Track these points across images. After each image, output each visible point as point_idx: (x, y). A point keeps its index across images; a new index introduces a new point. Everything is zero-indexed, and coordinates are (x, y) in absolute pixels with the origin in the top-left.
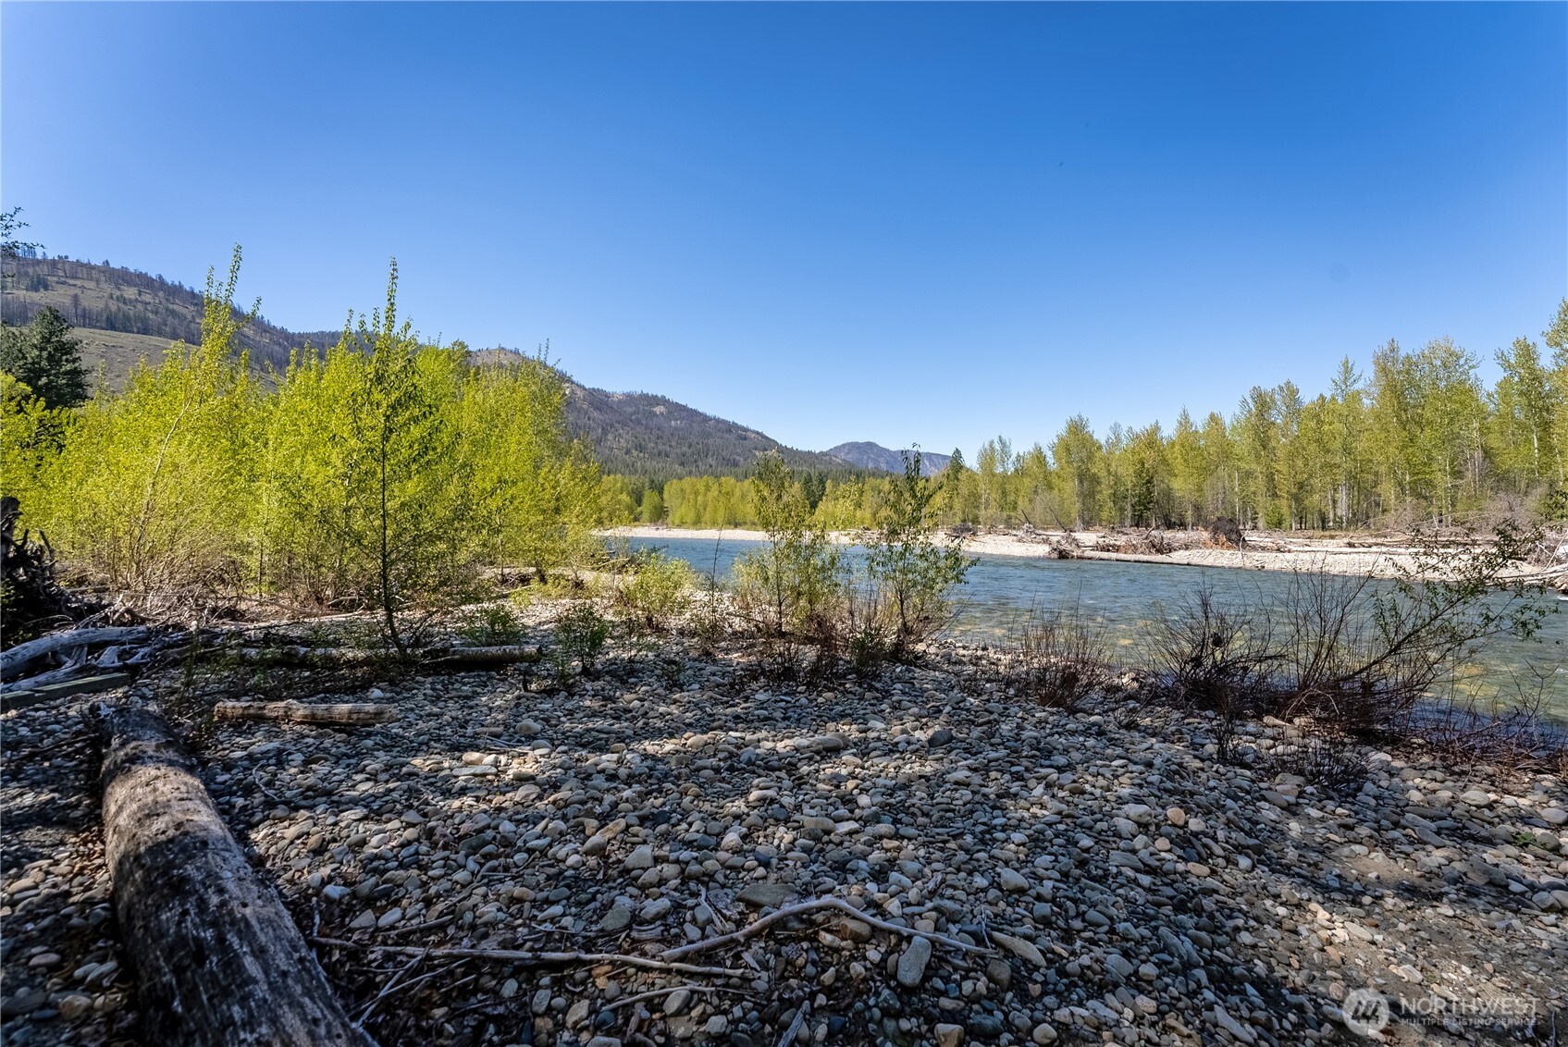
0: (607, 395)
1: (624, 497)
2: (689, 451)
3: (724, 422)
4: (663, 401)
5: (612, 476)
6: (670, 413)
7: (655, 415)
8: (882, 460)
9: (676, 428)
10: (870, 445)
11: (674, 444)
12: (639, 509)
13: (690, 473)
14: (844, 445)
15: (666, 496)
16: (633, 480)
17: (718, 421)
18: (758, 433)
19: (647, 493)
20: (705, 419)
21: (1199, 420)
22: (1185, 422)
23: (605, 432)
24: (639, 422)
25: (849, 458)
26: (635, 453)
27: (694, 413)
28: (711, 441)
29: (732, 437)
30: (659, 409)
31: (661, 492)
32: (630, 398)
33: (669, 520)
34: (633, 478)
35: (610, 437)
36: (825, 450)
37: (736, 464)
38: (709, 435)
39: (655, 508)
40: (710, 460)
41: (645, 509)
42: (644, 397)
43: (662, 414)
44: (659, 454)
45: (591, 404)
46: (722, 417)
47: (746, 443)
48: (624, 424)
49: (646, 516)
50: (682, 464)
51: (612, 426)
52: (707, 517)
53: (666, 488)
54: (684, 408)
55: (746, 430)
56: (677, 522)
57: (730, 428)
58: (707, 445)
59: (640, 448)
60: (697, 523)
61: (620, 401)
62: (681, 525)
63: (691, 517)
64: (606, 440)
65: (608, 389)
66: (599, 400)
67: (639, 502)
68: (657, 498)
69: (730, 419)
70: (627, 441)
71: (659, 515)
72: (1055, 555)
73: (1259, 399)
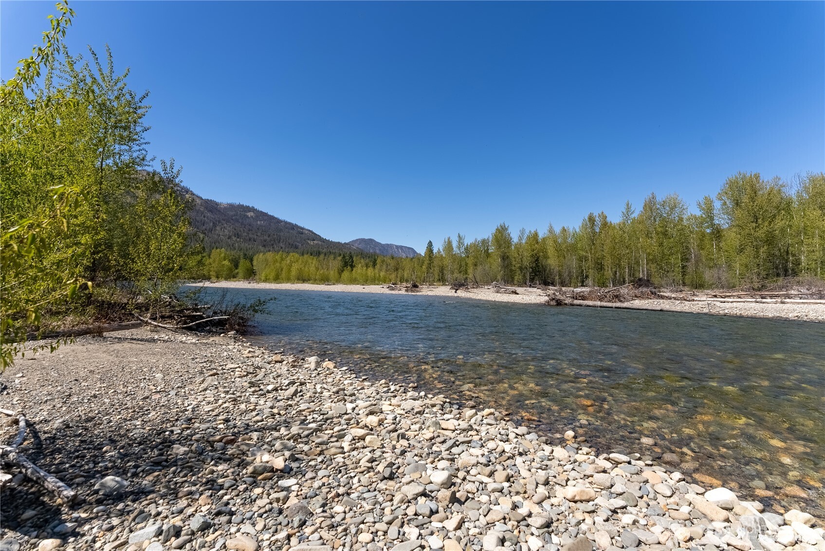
0: (217, 204)
1: (226, 263)
2: (268, 239)
3: (290, 224)
4: (253, 210)
5: (218, 250)
6: (257, 216)
7: (247, 217)
8: (377, 248)
9: (261, 226)
10: (371, 240)
11: (259, 234)
12: (236, 271)
13: (269, 251)
14: (357, 240)
15: (255, 263)
16: (234, 253)
17: (286, 223)
18: (309, 231)
19: (242, 262)
20: (278, 221)
21: (558, 230)
22: (551, 231)
23: (215, 225)
24: (237, 221)
25: (360, 246)
26: (234, 239)
27: (272, 218)
28: (282, 234)
29: (294, 232)
30: (250, 214)
31: (251, 260)
32: (232, 207)
33: (257, 277)
34: (233, 253)
35: (218, 228)
36: (347, 242)
37: (296, 247)
38: (281, 230)
39: (248, 270)
40: (281, 245)
41: (241, 270)
42: (241, 207)
43: (252, 217)
44: (250, 240)
45: (206, 208)
46: (289, 220)
47: (303, 236)
48: (228, 221)
49: (241, 275)
50: (264, 246)
51: (219, 222)
52: (284, 275)
53: (255, 258)
54: (266, 214)
55: (303, 229)
56: (263, 278)
57: (293, 227)
58: (280, 236)
59: (238, 236)
60: (277, 279)
61: (225, 208)
62: (266, 280)
63: (272, 276)
64: (215, 230)
65: (218, 200)
66: (211, 206)
67: (236, 266)
68: (248, 264)
69: (294, 222)
70: (229, 231)
71: (250, 274)
73: (591, 219)
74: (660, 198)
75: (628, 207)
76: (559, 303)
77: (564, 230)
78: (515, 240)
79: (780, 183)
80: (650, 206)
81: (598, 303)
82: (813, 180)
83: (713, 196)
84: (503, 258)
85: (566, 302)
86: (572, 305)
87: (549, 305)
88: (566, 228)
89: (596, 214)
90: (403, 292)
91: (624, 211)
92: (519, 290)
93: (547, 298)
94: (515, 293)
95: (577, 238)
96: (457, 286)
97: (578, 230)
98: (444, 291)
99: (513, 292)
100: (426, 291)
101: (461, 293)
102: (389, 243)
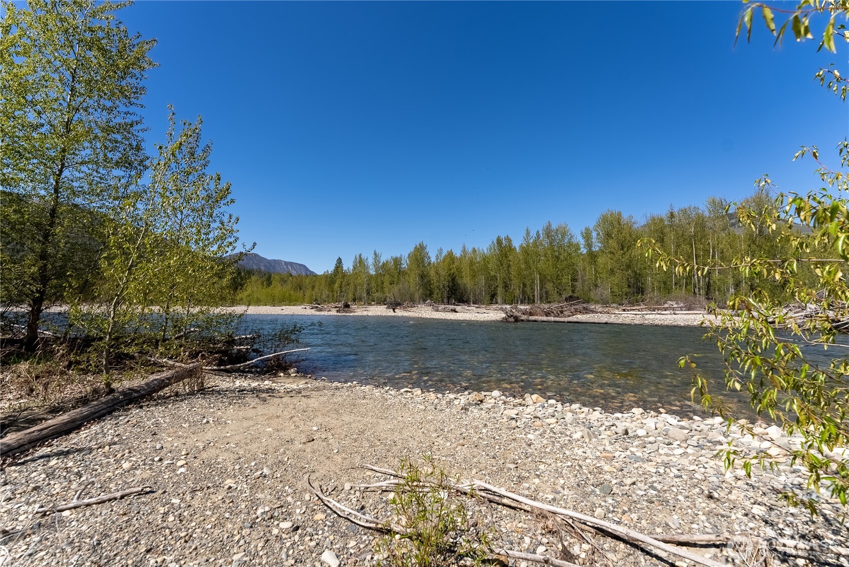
8: (262, 264)
21: (469, 250)
22: (464, 250)
72: (512, 319)
73: (499, 241)
74: (554, 227)
75: (528, 233)
76: (517, 319)
77: (474, 250)
78: (433, 260)
79: (633, 220)
80: (548, 232)
81: (545, 318)
82: (653, 219)
83: (591, 228)
84: (422, 277)
85: (522, 318)
86: (529, 321)
87: (508, 322)
88: (476, 249)
89: (503, 237)
90: (334, 312)
91: (525, 236)
92: (458, 308)
93: (504, 315)
94: (455, 311)
95: (485, 259)
96: (394, 305)
97: (486, 251)
98: (379, 311)
99: (452, 310)
100: (360, 311)
101: (399, 313)
102: (276, 259)
